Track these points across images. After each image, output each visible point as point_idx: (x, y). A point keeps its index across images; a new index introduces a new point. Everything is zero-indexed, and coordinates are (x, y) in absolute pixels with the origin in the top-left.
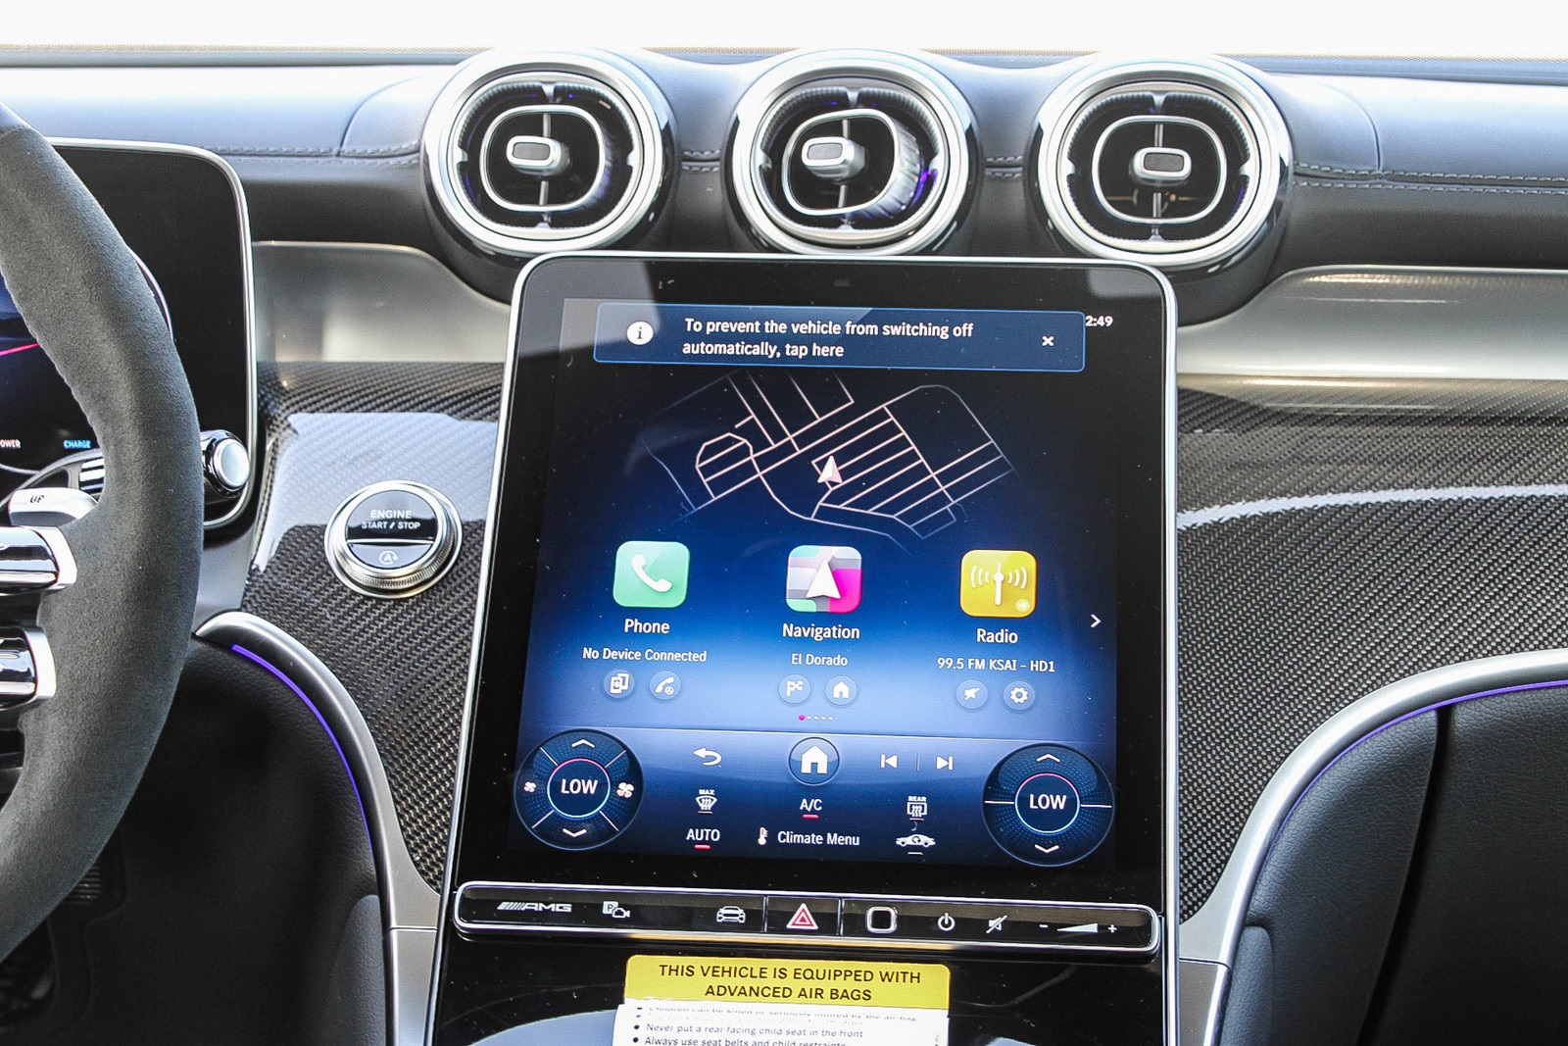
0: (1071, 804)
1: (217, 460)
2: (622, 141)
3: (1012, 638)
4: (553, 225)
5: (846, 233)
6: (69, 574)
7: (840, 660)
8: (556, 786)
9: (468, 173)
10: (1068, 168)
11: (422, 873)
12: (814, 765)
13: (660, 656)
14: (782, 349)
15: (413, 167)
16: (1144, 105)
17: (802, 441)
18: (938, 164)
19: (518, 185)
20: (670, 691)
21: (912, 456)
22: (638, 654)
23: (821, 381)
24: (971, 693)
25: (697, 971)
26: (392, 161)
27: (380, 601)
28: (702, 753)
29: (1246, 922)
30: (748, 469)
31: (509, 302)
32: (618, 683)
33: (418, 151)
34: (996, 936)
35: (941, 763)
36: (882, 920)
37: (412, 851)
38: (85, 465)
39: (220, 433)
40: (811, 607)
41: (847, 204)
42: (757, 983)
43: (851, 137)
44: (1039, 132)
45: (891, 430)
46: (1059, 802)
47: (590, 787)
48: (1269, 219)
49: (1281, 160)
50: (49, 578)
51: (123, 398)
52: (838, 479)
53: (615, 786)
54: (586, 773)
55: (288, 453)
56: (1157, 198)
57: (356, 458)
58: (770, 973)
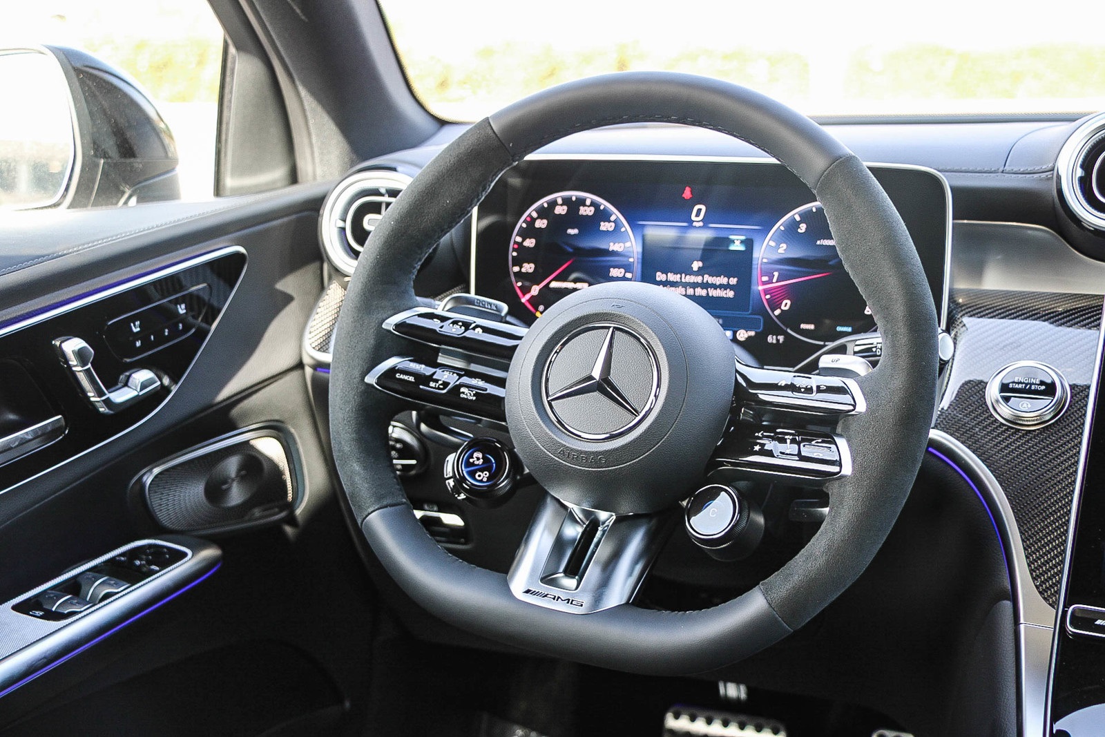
6: (862, 407)
9: (1085, 183)
11: (1040, 592)
26: (1036, 176)
27: (1018, 430)
33: (1053, 170)
37: (1034, 579)
38: (858, 343)
50: (850, 407)
51: (899, 309)
55: (962, 343)
57: (1004, 346)
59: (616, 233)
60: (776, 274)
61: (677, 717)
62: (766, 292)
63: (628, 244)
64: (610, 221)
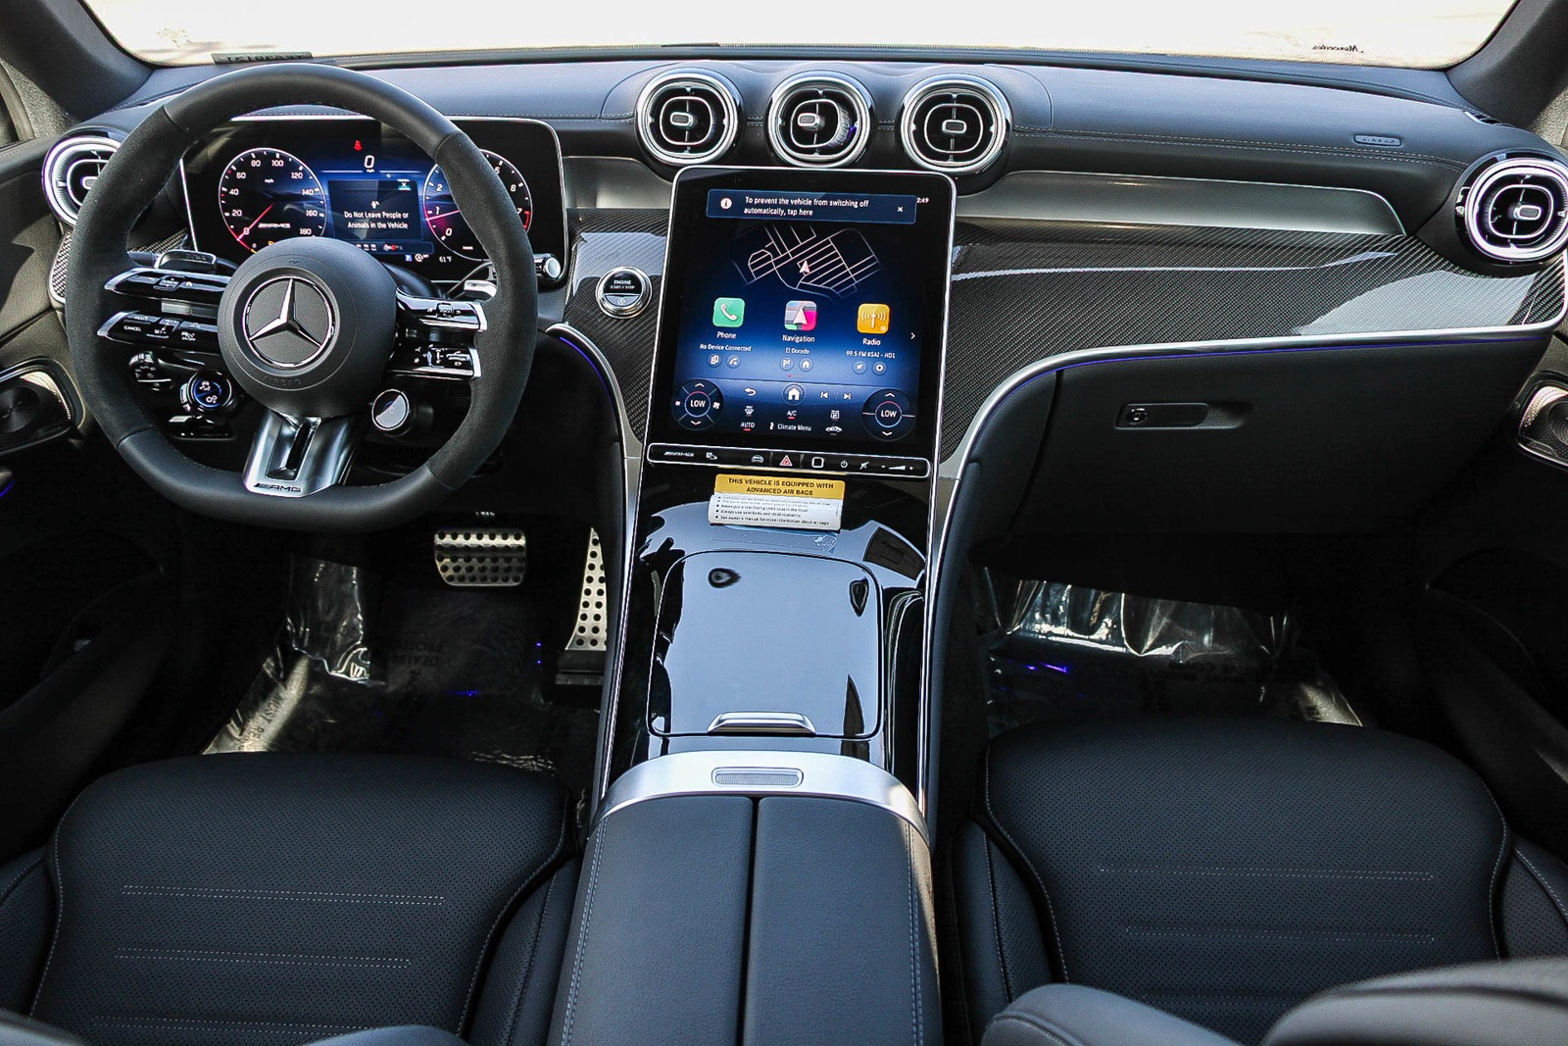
0: (898, 415)
1: (546, 267)
2: (720, 114)
3: (878, 343)
4: (690, 152)
5: (816, 156)
6: (484, 327)
7: (807, 351)
8: (688, 403)
9: (654, 127)
10: (913, 127)
11: (636, 436)
12: (794, 396)
13: (731, 348)
14: (786, 211)
15: (631, 124)
16: (948, 99)
17: (793, 253)
18: (857, 125)
19: (677, 133)
20: (735, 363)
21: (840, 261)
22: (722, 348)
23: (803, 226)
24: (859, 367)
25: (744, 481)
26: (623, 121)
27: (619, 320)
28: (748, 390)
29: (969, 461)
30: (770, 266)
31: (672, 181)
32: (715, 360)
33: (633, 117)
34: (864, 470)
35: (846, 396)
36: (818, 462)
37: (632, 426)
39: (549, 255)
40: (795, 328)
41: (817, 143)
42: (767, 487)
43: (820, 114)
44: (903, 107)
45: (831, 249)
46: (893, 414)
47: (702, 404)
48: (1002, 148)
49: (1007, 121)
50: (477, 327)
52: (808, 271)
53: (712, 404)
54: (700, 398)
55: (583, 252)
56: (952, 141)
57: (609, 256)
58: (773, 483)
59: (305, 181)
60: (438, 208)
61: (442, 537)
62: (431, 222)
63: (317, 190)
64: (299, 171)
